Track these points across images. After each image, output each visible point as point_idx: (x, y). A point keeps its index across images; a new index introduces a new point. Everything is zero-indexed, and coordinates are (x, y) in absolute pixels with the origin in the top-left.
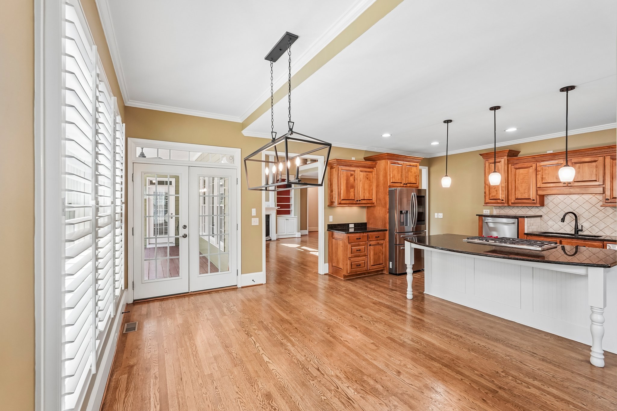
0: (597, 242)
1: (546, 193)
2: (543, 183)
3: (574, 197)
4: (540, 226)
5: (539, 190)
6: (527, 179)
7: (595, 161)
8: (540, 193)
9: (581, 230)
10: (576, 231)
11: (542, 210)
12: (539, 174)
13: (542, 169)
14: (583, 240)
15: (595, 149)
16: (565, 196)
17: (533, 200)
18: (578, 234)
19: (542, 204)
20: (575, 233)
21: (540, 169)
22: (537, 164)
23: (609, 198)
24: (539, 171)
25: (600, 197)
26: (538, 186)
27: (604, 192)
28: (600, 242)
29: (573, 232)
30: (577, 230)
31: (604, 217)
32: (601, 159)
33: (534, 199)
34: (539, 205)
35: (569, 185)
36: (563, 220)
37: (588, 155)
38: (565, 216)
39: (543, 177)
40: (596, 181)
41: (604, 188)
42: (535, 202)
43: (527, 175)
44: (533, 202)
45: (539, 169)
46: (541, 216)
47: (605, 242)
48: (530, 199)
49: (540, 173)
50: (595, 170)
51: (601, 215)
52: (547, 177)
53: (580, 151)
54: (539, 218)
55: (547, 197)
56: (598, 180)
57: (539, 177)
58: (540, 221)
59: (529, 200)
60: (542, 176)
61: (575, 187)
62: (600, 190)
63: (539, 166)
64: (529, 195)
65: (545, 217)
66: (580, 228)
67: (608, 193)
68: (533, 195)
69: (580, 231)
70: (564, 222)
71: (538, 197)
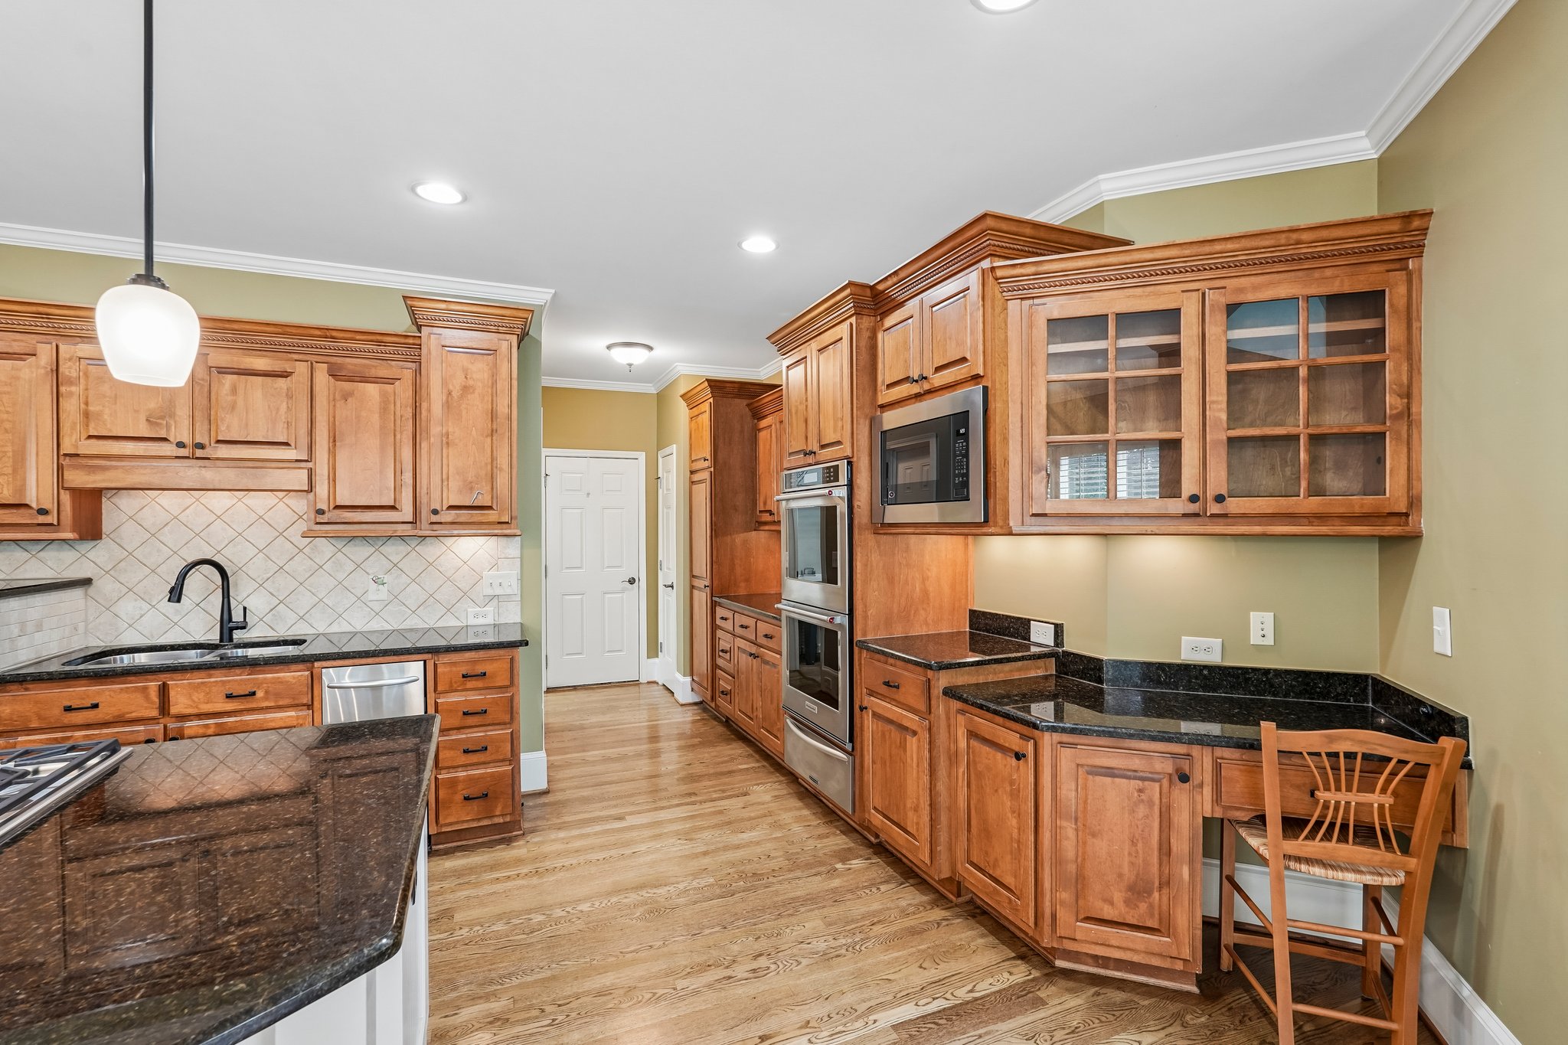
0: (294, 667)
1: (104, 481)
2: (90, 437)
3: (220, 501)
4: (81, 626)
5: (70, 466)
6: (8, 412)
7: (285, 375)
8: (78, 478)
9: (243, 627)
10: (226, 631)
11: (91, 555)
12: (71, 394)
13: (86, 375)
14: (248, 669)
15: (284, 329)
16: (187, 498)
17: (43, 512)
18: (231, 639)
19: (90, 529)
20: (221, 640)
21: (74, 374)
22: (62, 347)
23: (324, 507)
24: (70, 382)
25: (300, 504)
26: (67, 448)
27: (311, 489)
28: (301, 666)
29: (214, 637)
30: (228, 626)
31: (311, 573)
32: (302, 369)
33: (48, 504)
34: (69, 535)
35: (199, 453)
36: (176, 594)
37: (264, 350)
38: (182, 577)
39: (91, 408)
40: (287, 444)
41: (311, 474)
42: (52, 519)
43: (9, 393)
44: (42, 519)
45: (68, 369)
46: (86, 582)
47: (317, 664)
48: (27, 506)
49: (73, 389)
50: (284, 405)
51: (300, 565)
52: (107, 411)
53: (235, 326)
54: (77, 593)
55: (115, 500)
56: (293, 445)
57: (71, 407)
58: (81, 603)
59: (22, 511)
60: (87, 404)
61: (219, 463)
62: (299, 478)
63: (70, 359)
64: (22, 489)
65: (104, 586)
66: (237, 616)
67: (322, 489)
68: (39, 488)
69: (237, 628)
70: (179, 601)
71: (66, 497)
